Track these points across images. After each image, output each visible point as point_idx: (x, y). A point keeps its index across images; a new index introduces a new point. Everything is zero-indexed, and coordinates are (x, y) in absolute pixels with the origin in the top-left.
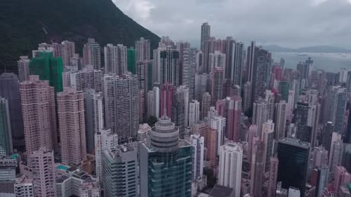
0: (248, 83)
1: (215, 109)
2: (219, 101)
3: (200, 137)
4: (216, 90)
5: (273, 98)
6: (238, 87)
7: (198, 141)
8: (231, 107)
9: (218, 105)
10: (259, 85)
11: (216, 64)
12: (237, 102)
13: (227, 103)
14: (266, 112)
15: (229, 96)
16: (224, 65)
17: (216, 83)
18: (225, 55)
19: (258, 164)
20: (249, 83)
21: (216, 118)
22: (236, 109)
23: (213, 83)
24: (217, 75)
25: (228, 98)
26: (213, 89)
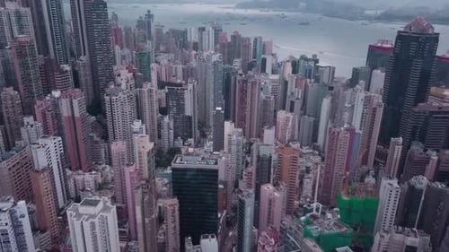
0: (81, 57)
1: (35, 120)
2: (38, 103)
3: (15, 204)
4: (27, 79)
5: (132, 82)
6: (67, 67)
7: (12, 213)
8: (65, 112)
9: (38, 111)
10: (102, 60)
11: (15, 29)
12: (75, 102)
13: (56, 104)
14: (128, 108)
15: (56, 89)
16: (31, 29)
17: (24, 66)
18: (28, 10)
19: (147, 220)
20: (84, 59)
21: (41, 141)
22: (77, 114)
23: (17, 67)
24: (21, 51)
25: (57, 94)
26: (20, 80)
